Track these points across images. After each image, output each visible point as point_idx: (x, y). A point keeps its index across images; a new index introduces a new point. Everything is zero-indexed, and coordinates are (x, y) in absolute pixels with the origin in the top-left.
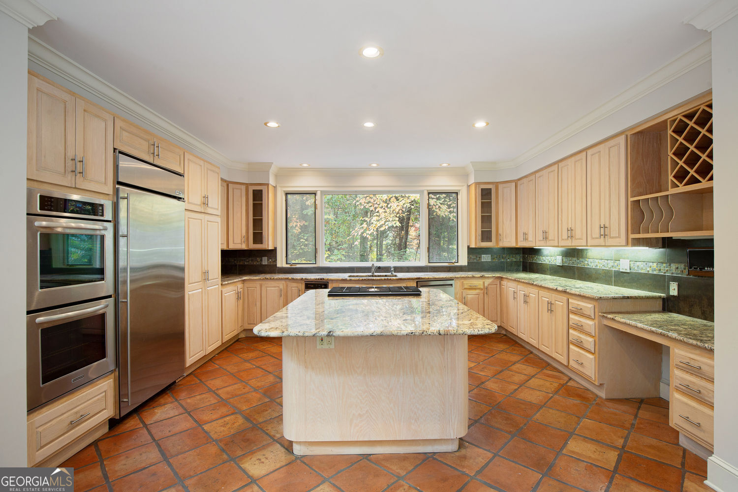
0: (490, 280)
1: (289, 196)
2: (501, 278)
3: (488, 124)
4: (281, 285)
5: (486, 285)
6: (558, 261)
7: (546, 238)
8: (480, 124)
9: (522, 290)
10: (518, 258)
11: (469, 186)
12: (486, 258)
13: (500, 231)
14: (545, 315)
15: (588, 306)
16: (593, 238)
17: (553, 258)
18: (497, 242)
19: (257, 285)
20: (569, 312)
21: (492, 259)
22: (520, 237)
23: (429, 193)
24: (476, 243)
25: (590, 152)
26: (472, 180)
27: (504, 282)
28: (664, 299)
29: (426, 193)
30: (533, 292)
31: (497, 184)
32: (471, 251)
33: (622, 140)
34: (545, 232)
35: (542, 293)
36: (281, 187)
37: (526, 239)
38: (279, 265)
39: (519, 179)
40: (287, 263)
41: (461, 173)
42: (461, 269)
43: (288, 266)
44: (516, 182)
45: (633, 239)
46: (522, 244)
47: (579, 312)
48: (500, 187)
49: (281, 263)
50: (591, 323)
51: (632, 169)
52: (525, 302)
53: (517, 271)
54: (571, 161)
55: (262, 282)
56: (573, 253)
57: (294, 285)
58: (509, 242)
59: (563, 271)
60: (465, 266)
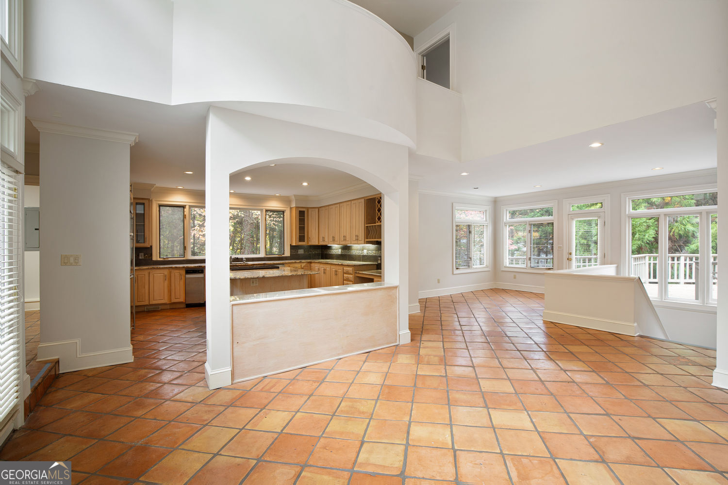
0: (305, 264)
1: (161, 207)
2: (311, 262)
3: (308, 184)
4: (166, 272)
5: (302, 267)
6: (339, 252)
7: (334, 240)
8: (305, 184)
9: (322, 267)
10: (319, 251)
11: (291, 208)
12: (301, 252)
13: (310, 236)
14: (334, 276)
15: (350, 269)
16: (353, 241)
17: (337, 251)
18: (308, 242)
19: (146, 273)
20: (344, 273)
21: (305, 252)
22: (321, 240)
23: (266, 211)
24: (296, 243)
25: (352, 202)
26: (294, 205)
27: (313, 265)
28: (377, 265)
29: (264, 211)
30: (328, 267)
31: (308, 208)
32: (292, 247)
33: (363, 200)
34: (333, 237)
35: (332, 267)
36: (156, 201)
37: (324, 241)
38: (154, 258)
39: (320, 207)
40: (160, 258)
41: (286, 200)
42: (286, 258)
43: (162, 259)
44: (319, 208)
45: (367, 241)
46: (322, 243)
47: (347, 273)
48: (310, 210)
49: (155, 257)
50: (351, 276)
51: (366, 213)
52: (324, 273)
53: (319, 259)
54: (345, 204)
55: (150, 271)
56: (346, 248)
57: (177, 271)
58: (314, 242)
59: (342, 257)
60: (289, 257)
